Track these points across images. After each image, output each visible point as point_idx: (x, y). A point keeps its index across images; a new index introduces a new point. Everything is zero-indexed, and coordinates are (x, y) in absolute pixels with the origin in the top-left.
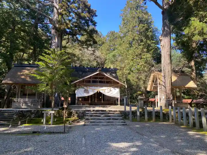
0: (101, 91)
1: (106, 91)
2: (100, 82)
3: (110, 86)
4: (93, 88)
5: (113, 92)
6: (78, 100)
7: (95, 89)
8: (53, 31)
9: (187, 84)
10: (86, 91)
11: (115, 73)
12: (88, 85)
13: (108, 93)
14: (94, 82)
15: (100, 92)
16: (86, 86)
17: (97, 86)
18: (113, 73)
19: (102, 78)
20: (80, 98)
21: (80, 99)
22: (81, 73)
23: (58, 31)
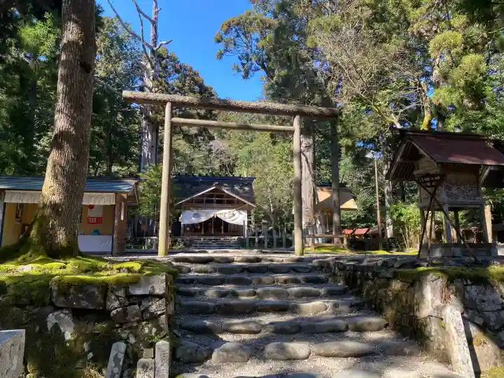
0: (219, 216)
1: (227, 215)
2: (218, 202)
3: (233, 208)
4: (207, 211)
5: (237, 217)
6: (185, 230)
7: (209, 213)
8: (144, 123)
9: (343, 203)
10: (197, 215)
11: (250, 185)
12: (200, 207)
13: (230, 218)
14: (208, 202)
15: (217, 218)
16: (197, 208)
17: (213, 208)
18: (246, 185)
19: (222, 196)
20: (188, 225)
21: (188, 229)
22: (188, 186)
23: (153, 123)
